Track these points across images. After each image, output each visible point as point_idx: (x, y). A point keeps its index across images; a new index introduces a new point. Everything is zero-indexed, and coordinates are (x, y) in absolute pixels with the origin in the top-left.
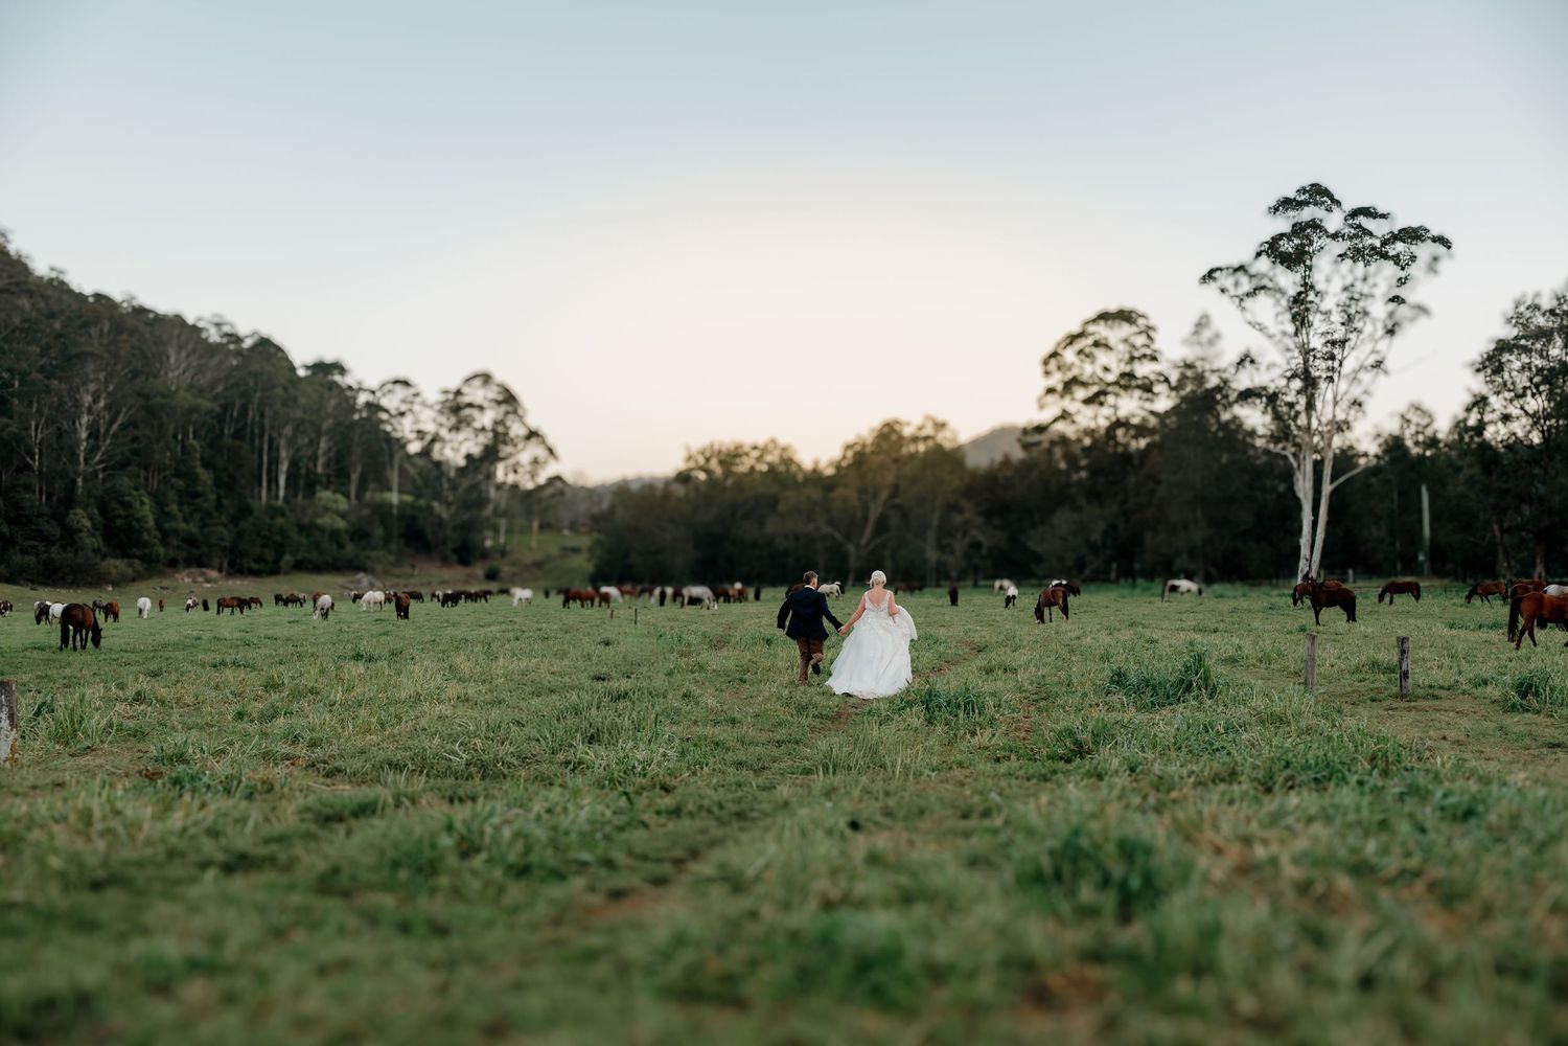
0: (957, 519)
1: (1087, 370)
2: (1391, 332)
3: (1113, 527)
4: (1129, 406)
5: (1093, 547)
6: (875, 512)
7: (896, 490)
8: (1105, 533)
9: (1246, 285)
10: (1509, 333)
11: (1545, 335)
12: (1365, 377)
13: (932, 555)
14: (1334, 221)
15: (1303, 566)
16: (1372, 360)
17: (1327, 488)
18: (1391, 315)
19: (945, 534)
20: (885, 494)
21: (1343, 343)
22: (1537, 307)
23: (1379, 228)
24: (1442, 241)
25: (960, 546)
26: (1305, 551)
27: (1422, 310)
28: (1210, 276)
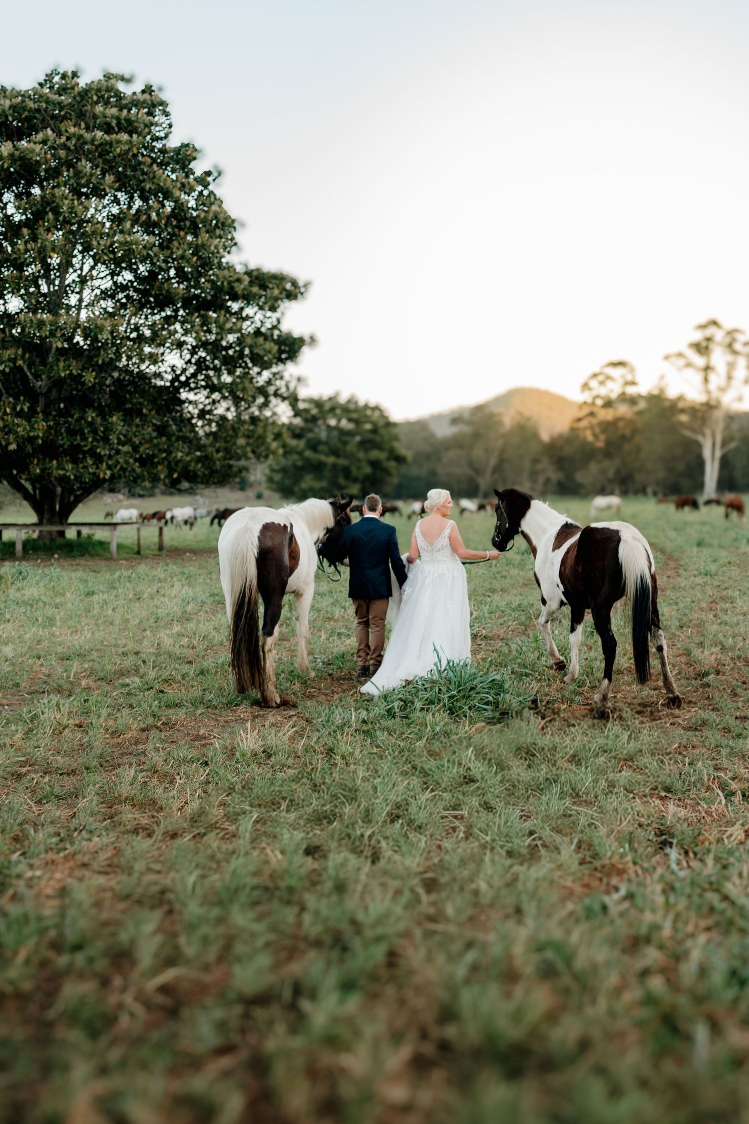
0: (540, 466)
1: (604, 392)
3: (619, 470)
4: (623, 410)
6: (493, 461)
7: (503, 451)
9: (683, 362)
14: (719, 335)
17: (718, 454)
19: (534, 475)
20: (497, 453)
21: (725, 388)
23: (742, 339)
25: (541, 479)
28: (667, 358)
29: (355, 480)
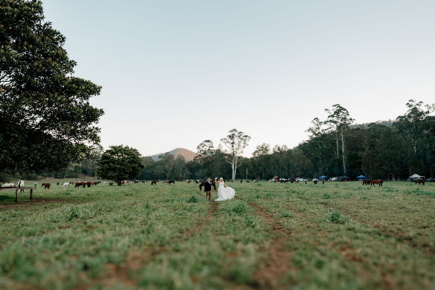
0: (185, 170)
1: (203, 149)
2: (244, 147)
3: (207, 172)
4: (209, 154)
5: (205, 175)
6: (171, 169)
8: (207, 173)
9: (226, 141)
10: (257, 150)
11: (260, 150)
12: (241, 153)
13: (181, 176)
14: (236, 134)
15: (233, 178)
16: (241, 151)
17: (236, 168)
18: (244, 145)
19: (183, 173)
20: (172, 166)
21: (238, 149)
22: (259, 147)
23: (243, 135)
24: (250, 137)
25: (185, 175)
26: (233, 176)
27: (248, 145)
28: (221, 140)
29: (127, 173)
